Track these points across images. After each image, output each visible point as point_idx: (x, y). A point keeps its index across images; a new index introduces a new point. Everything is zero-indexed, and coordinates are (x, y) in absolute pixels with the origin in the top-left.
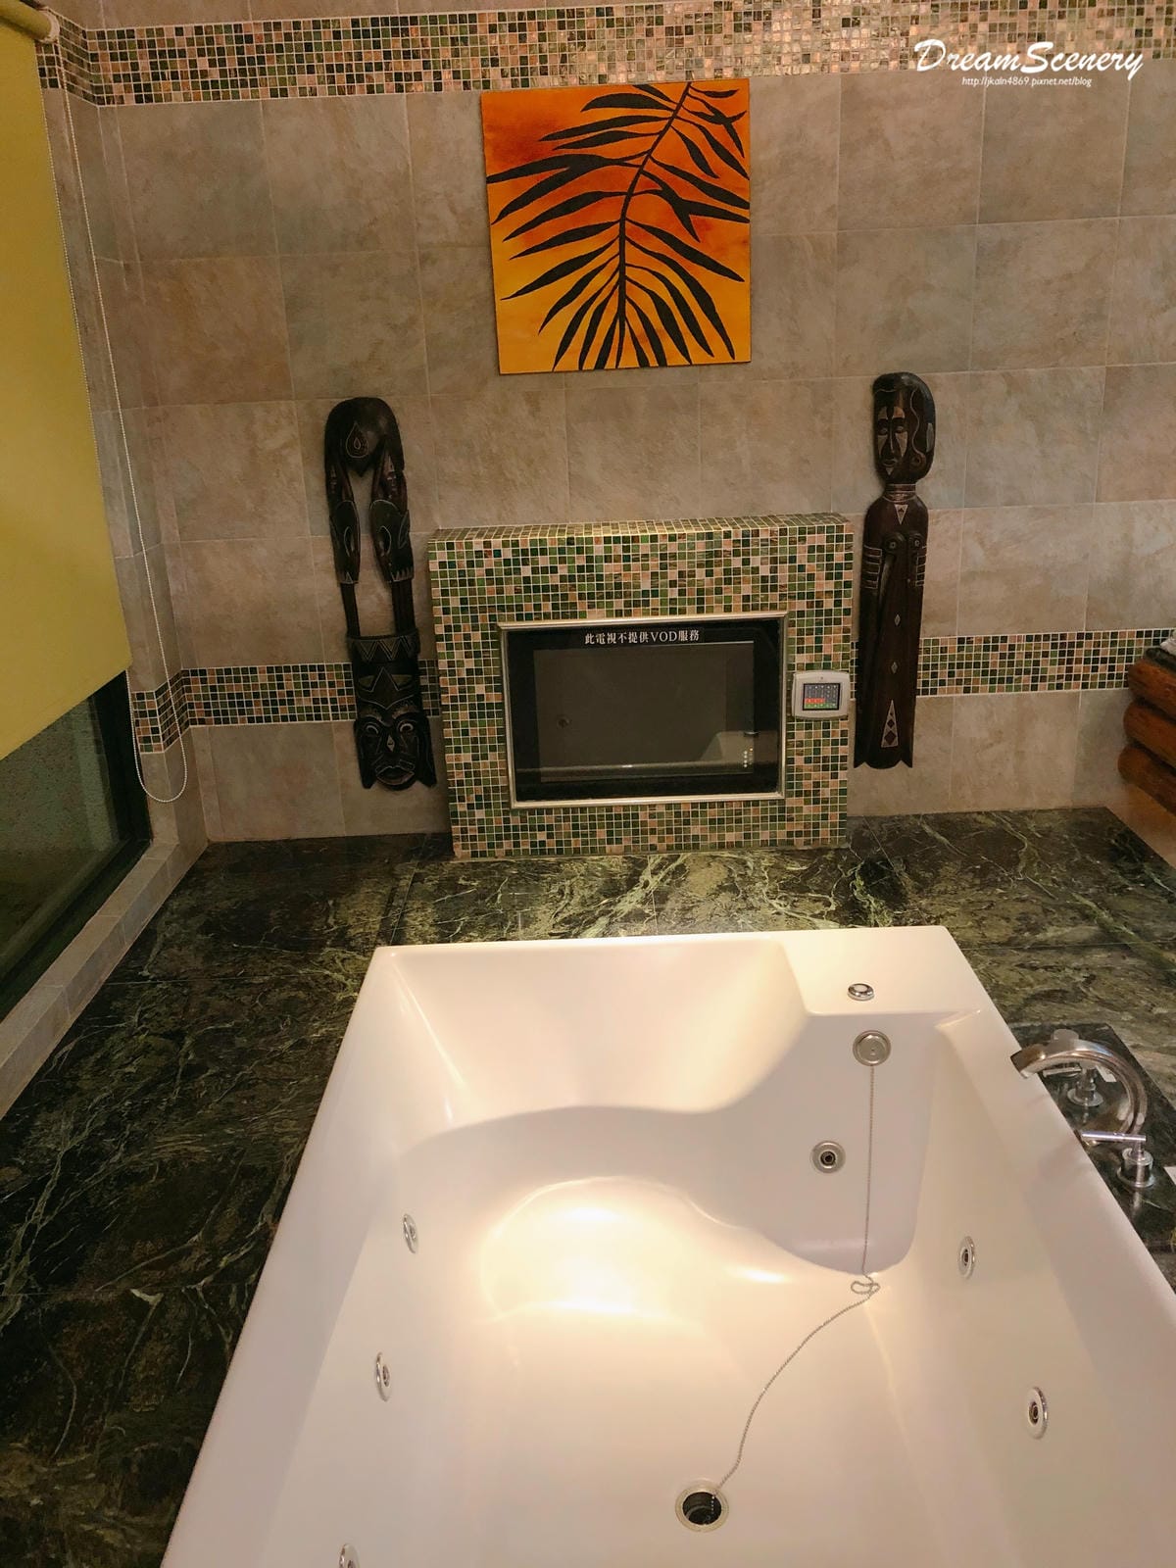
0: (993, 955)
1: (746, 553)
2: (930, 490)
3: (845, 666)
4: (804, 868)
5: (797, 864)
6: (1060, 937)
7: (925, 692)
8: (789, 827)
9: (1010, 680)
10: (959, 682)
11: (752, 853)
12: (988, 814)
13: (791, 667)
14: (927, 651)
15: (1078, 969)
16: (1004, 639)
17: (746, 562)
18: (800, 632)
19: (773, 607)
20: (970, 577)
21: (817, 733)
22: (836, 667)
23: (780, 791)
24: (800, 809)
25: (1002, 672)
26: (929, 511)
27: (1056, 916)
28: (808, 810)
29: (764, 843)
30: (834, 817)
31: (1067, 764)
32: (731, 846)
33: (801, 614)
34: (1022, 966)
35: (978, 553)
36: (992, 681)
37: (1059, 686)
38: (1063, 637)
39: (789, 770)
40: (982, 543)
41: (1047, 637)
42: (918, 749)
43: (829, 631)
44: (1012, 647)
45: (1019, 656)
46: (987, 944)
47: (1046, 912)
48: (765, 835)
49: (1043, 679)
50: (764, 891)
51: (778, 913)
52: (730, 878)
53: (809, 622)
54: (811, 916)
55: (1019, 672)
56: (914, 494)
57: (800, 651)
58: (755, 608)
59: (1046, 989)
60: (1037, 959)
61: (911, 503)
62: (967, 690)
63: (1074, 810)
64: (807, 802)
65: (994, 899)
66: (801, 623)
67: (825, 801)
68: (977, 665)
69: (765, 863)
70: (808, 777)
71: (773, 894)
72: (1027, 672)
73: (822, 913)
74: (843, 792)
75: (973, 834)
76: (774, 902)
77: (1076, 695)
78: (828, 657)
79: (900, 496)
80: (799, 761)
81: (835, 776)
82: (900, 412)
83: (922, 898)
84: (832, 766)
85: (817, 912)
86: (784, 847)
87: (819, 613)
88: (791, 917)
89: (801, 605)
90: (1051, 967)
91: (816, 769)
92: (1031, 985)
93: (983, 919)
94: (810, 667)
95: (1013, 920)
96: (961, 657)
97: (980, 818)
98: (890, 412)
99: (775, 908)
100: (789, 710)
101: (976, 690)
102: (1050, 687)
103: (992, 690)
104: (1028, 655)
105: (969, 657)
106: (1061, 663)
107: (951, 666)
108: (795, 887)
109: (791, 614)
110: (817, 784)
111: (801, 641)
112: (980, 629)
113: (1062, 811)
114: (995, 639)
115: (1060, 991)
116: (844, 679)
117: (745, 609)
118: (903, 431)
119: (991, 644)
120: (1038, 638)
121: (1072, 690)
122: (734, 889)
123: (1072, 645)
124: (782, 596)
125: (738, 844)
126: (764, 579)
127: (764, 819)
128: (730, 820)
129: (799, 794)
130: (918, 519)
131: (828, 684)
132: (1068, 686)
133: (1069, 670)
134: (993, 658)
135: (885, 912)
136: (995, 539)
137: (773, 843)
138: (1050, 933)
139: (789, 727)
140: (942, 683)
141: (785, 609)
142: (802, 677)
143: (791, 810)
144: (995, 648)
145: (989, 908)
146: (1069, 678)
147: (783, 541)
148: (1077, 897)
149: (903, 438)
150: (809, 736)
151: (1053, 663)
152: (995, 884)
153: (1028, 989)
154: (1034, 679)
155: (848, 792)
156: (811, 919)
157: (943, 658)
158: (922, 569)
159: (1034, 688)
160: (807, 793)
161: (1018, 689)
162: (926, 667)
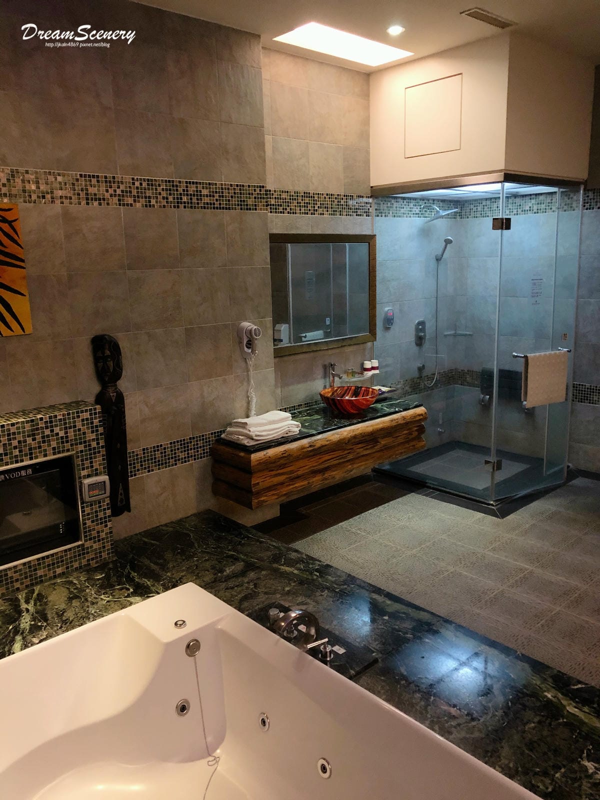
0: (214, 588)
1: (52, 426)
2: (123, 384)
3: (104, 472)
4: (103, 575)
5: (98, 574)
6: (232, 571)
7: (132, 476)
8: (87, 557)
9: (166, 463)
10: (145, 468)
11: (72, 575)
12: (166, 525)
13: (80, 478)
14: (130, 457)
15: (248, 583)
16: (161, 446)
17: (52, 431)
18: (82, 460)
19: (68, 450)
20: (143, 421)
21: (96, 507)
22: (101, 474)
23: (81, 541)
24: (92, 547)
25: (162, 460)
26: (124, 394)
27: (224, 563)
28: (96, 546)
29: (76, 568)
30: (108, 546)
31: (192, 493)
32: (60, 576)
33: (82, 451)
34: (227, 589)
35: (146, 410)
36: (159, 465)
37: (185, 462)
38: (184, 440)
39: (85, 528)
40: (147, 406)
41: (178, 442)
42: (133, 503)
43: (95, 458)
44: (165, 449)
45: (168, 451)
46: (207, 584)
47: (219, 562)
48: (76, 565)
49: (179, 460)
50: (93, 593)
51: (108, 602)
52: (71, 592)
53: (86, 455)
54: (124, 598)
55: (169, 459)
56: (117, 388)
57: (83, 469)
58: (59, 452)
59: (243, 595)
60: (230, 584)
61: (117, 392)
62: (149, 471)
63: (199, 513)
64: (95, 542)
65: (196, 563)
66: (82, 456)
67: (103, 539)
68: (152, 459)
69: (82, 579)
70: (94, 529)
71: (98, 593)
72: (172, 458)
73: (128, 595)
74: (111, 533)
75: (166, 536)
76: (102, 597)
77: (192, 465)
78: (96, 470)
79: (111, 390)
80: (89, 523)
81: (106, 526)
82: (108, 353)
83: (167, 573)
84: (103, 522)
85: (126, 595)
86: (86, 568)
87: (90, 450)
88: (115, 601)
89: (81, 447)
90: (238, 585)
91: (97, 525)
92: (237, 596)
93: (198, 573)
94: (89, 476)
95: (210, 570)
96: (144, 457)
97: (164, 528)
98: (103, 353)
99: (105, 600)
100: (82, 499)
101: (153, 470)
102: (182, 463)
103: (159, 469)
104: (172, 451)
105: (148, 456)
106: (185, 451)
107: (141, 462)
108: (106, 586)
109: (77, 452)
110: (98, 532)
111: (83, 464)
112: (150, 443)
113: (194, 515)
114: (158, 446)
115: (248, 594)
116: (105, 478)
117: (54, 454)
118: (110, 361)
119: (156, 448)
120: (174, 442)
121: (190, 462)
122: (76, 597)
123: (188, 443)
124: (72, 445)
125: (63, 573)
126: (62, 438)
127: (75, 556)
128: (58, 562)
129: (90, 539)
130: (120, 398)
131: (100, 483)
132: (189, 461)
133: (188, 454)
134: (158, 454)
135: (156, 584)
136: (152, 403)
137: (81, 567)
138: (228, 571)
139: (83, 507)
140: (138, 470)
141: (74, 450)
142: (87, 482)
143: (88, 548)
144: (158, 450)
145: (197, 568)
146: (188, 457)
147: (69, 419)
148: (227, 552)
149: (111, 364)
150: (92, 509)
151: (182, 452)
152: (193, 557)
153: (236, 598)
154: (175, 461)
155: (113, 532)
156: (126, 599)
157: (137, 459)
158: (125, 421)
159: (176, 464)
160: (95, 538)
161: (169, 466)
162: (131, 464)
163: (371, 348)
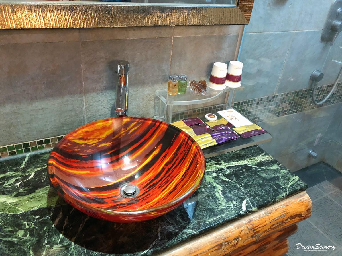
163: (237, 36)
